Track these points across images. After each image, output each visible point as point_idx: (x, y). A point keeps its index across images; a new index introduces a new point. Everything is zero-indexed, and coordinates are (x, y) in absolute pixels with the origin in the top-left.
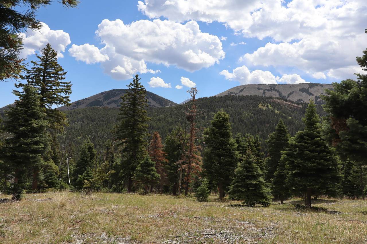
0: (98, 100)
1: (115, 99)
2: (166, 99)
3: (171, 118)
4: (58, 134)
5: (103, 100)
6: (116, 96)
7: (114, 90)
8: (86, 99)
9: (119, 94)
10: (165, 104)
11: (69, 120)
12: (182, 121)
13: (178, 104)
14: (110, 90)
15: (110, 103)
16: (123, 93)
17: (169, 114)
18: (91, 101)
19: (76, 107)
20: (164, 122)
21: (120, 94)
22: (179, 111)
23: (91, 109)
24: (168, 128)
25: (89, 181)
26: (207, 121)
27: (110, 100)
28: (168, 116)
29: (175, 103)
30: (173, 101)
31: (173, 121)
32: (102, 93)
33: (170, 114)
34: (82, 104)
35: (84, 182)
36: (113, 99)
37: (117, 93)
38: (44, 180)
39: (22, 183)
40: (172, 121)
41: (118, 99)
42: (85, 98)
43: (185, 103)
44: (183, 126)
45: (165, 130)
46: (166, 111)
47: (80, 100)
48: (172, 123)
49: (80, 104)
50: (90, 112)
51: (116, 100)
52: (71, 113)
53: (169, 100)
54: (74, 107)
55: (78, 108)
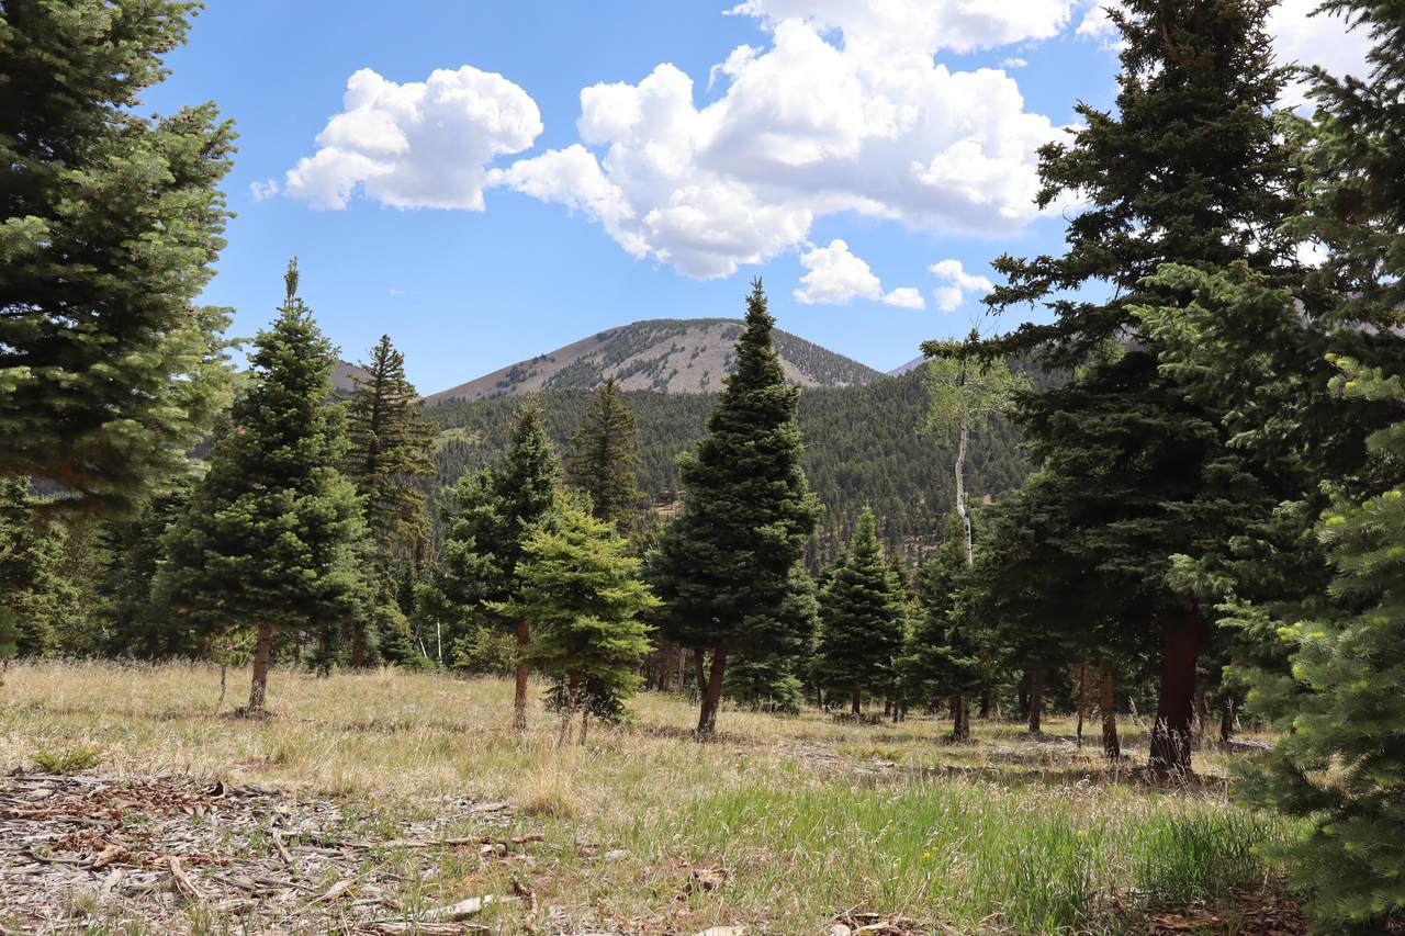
0: (586, 361)
1: (647, 356)
2: (839, 356)
3: (851, 429)
4: (448, 487)
5: (606, 363)
6: (651, 346)
7: (643, 324)
8: (543, 357)
9: (662, 340)
10: (831, 377)
11: (482, 436)
12: (891, 442)
13: (882, 375)
14: (628, 323)
15: (629, 373)
16: (678, 333)
17: (841, 414)
18: (563, 366)
19: (508, 389)
20: (821, 446)
21: (666, 338)
22: (880, 406)
23: (560, 397)
24: (835, 468)
25: (468, 653)
26: (986, 444)
27: (627, 363)
28: (837, 422)
29: (872, 370)
30: (866, 364)
31: (854, 441)
32: (601, 337)
33: (847, 415)
34: (530, 376)
35: (457, 656)
36: (639, 357)
37: (653, 334)
38: (379, 648)
39: (331, 650)
40: (851, 443)
41: (658, 357)
42: (539, 356)
43: (905, 371)
44: (891, 461)
45: (825, 480)
46: (833, 405)
47: (522, 364)
48: (852, 449)
49: (521, 377)
50: (557, 407)
51: (650, 361)
52: (489, 414)
53: (849, 361)
54: (503, 390)
55: (514, 394)
